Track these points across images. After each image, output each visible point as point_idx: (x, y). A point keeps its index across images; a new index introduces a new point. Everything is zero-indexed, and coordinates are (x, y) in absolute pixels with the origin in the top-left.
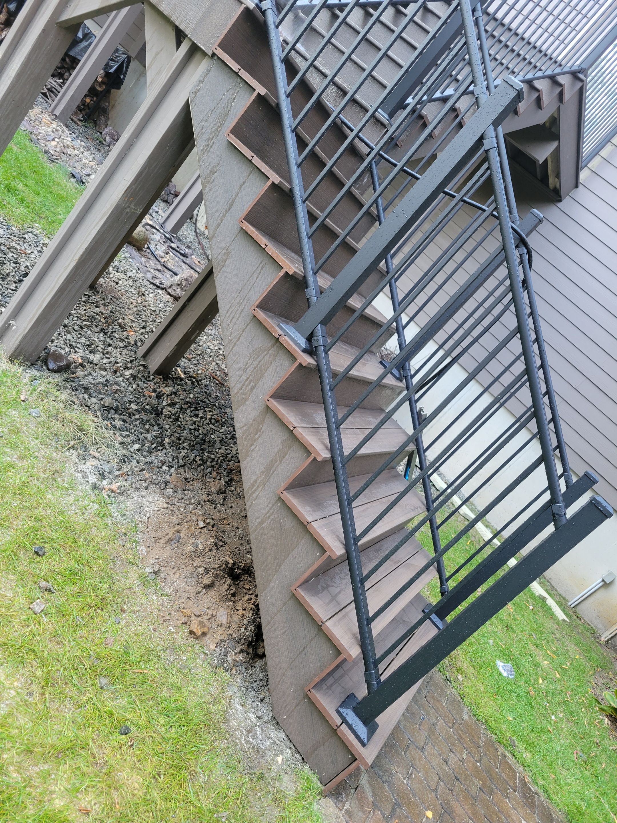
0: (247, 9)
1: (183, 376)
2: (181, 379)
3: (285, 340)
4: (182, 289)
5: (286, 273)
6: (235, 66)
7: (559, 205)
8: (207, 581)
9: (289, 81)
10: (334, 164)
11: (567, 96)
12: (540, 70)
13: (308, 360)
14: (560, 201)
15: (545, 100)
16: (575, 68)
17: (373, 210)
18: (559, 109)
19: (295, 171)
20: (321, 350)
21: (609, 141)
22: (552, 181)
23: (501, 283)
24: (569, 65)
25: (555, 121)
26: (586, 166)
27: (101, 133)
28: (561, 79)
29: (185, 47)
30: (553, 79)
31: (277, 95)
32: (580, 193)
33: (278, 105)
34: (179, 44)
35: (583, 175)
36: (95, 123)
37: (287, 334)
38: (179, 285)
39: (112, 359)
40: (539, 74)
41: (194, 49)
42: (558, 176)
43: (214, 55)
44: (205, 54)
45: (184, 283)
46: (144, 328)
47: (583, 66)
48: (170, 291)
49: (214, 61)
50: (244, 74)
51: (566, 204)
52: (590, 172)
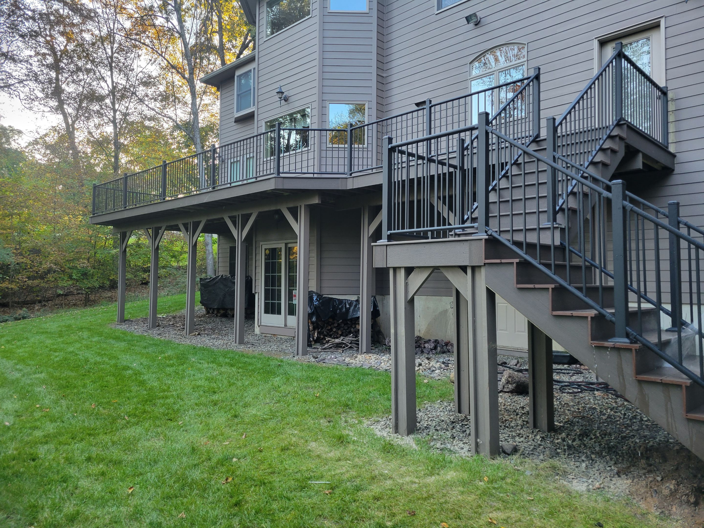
0: (486, 240)
1: (562, 425)
2: (563, 427)
3: (618, 345)
4: (511, 384)
5: (591, 317)
6: (498, 261)
7: (675, 172)
8: (692, 500)
9: (522, 250)
10: (554, 261)
11: (624, 135)
12: (600, 139)
13: (637, 346)
14: (673, 170)
15: (615, 147)
16: (615, 123)
17: (587, 264)
18: (625, 143)
19: (556, 278)
20: (638, 337)
21: (668, 123)
22: (656, 166)
23: (689, 249)
24: (611, 123)
25: (628, 147)
26: (668, 143)
27: (385, 345)
28: (614, 133)
29: (469, 271)
30: (610, 137)
31: (522, 257)
32: (680, 157)
33: (525, 260)
34: (466, 273)
35: (672, 149)
36: (379, 343)
37: (616, 342)
38: (507, 383)
39: (524, 436)
40: (601, 142)
41: (474, 268)
42: (657, 162)
43: (485, 264)
44: (480, 267)
45: (510, 380)
46: (517, 414)
47: (618, 118)
48: (505, 390)
49: (486, 265)
50: (504, 261)
51: (678, 169)
52: (674, 144)
